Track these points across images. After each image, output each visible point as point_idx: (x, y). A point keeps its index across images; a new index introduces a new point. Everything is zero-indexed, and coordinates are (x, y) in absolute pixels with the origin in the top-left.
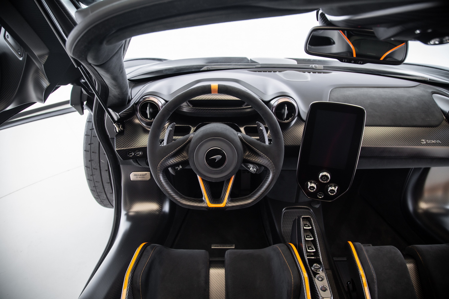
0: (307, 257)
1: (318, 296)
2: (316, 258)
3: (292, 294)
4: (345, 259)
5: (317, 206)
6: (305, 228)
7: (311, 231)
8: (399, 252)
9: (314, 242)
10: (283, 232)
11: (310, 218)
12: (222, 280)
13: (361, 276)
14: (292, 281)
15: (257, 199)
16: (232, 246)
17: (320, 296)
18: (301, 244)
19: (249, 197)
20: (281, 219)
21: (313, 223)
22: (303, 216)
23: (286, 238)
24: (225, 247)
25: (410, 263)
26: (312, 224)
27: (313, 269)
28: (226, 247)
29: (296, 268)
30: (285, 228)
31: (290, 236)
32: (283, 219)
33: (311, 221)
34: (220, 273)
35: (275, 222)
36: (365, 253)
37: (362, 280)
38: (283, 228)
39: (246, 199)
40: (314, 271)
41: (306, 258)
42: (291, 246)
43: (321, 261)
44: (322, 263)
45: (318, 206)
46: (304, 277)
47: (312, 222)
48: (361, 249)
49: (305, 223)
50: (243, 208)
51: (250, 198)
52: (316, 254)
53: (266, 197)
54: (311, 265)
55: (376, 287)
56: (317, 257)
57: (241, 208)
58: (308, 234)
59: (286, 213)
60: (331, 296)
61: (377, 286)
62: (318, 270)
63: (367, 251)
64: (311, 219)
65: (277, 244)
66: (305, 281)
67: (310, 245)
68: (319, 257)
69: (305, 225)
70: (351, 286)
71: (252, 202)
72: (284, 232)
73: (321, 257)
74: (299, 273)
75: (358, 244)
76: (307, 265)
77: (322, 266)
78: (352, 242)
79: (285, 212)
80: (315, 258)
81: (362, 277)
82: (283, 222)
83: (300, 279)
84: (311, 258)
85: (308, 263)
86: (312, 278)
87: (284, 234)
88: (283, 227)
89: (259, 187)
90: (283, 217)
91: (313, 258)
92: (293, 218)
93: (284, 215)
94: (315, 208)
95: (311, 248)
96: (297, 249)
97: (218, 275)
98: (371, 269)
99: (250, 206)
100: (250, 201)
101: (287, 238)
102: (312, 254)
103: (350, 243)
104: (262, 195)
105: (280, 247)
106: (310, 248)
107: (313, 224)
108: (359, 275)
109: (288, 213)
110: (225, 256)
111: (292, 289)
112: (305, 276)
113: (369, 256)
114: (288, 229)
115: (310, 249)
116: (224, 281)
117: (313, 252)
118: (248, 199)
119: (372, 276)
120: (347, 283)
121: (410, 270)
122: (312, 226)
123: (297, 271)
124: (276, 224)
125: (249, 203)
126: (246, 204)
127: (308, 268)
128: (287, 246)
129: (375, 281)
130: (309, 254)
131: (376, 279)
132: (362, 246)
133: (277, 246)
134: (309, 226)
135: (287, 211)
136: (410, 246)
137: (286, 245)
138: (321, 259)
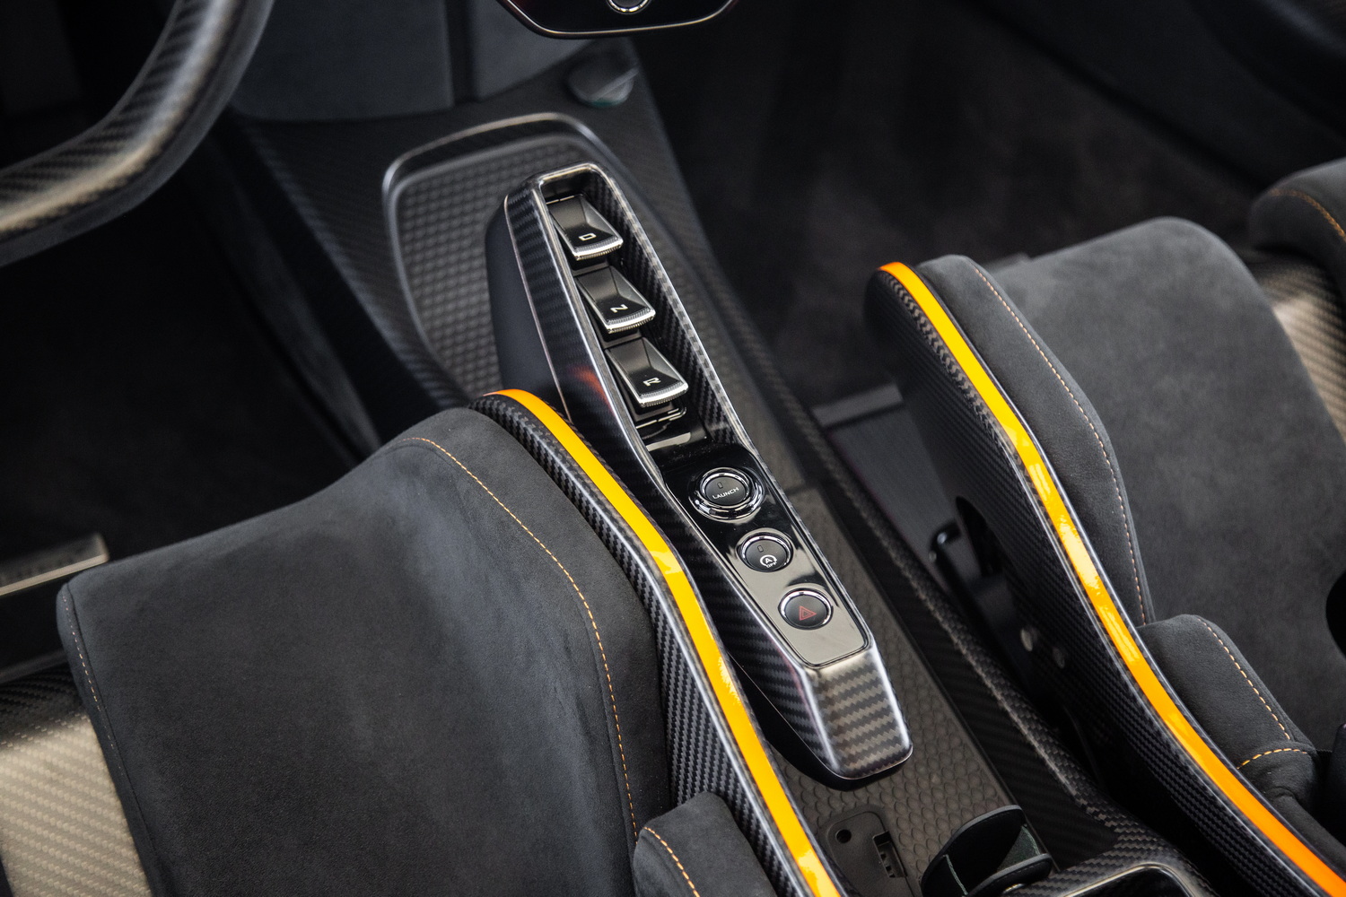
0: (647, 442)
1: (786, 668)
2: (708, 433)
3: (613, 713)
4: (890, 395)
5: (618, 91)
6: (579, 254)
7: (628, 262)
8: (1217, 248)
9: (663, 333)
10: (432, 341)
11: (597, 175)
12: (96, 801)
13: (1016, 456)
14: (588, 633)
15: (179, 129)
16: (81, 553)
17: (793, 662)
18: (586, 375)
19: (113, 131)
20: (388, 249)
21: (624, 204)
22: (546, 177)
23: (465, 373)
24: (30, 574)
25: (1291, 293)
26: (623, 214)
27: (704, 509)
28: (42, 570)
29: (591, 536)
30: (433, 306)
31: (483, 342)
32: (403, 244)
33: (610, 192)
34: (61, 764)
35: (355, 285)
36: (1008, 306)
37: (1029, 479)
38: (420, 309)
39: (94, 152)
40: (714, 517)
41: (642, 453)
42: (521, 407)
43: (746, 442)
44: (754, 452)
45: (620, 88)
46: (662, 581)
47: (617, 203)
48: (981, 292)
49: (572, 218)
50: (94, 225)
51: (124, 132)
52: (697, 405)
53: (227, 117)
54: (686, 491)
55: (1121, 496)
56: (714, 428)
57: (78, 233)
58: (608, 291)
59: (410, 201)
60: (865, 637)
61: (1124, 491)
62: (741, 507)
63: (1018, 297)
64: (604, 182)
65: (415, 422)
66: (674, 605)
67: (641, 363)
68: (726, 420)
69: (575, 235)
70: (963, 556)
71: (152, 163)
72: (437, 335)
73: (733, 418)
74: (621, 563)
75: (950, 264)
76: (659, 498)
77: (757, 470)
78: (912, 264)
79: (403, 196)
80: (700, 434)
81: (1022, 467)
82: (409, 268)
83: (642, 598)
84: (675, 447)
85: (660, 481)
86: (711, 566)
87: (443, 348)
88: (418, 301)
89: (165, 35)
90: (402, 232)
91: (684, 438)
92: (474, 223)
93: (401, 219)
94: (606, 108)
95: (656, 380)
96: (564, 417)
97: (51, 781)
98: (1066, 395)
99: (144, 196)
100: (129, 159)
101: (470, 366)
102: (672, 418)
103: (902, 273)
104: (211, 91)
105: (442, 435)
106: (647, 383)
107: (630, 215)
108: (1002, 456)
109: (429, 190)
110: (62, 633)
111: (607, 682)
112: (666, 574)
113: (1037, 324)
114: (457, 310)
115: (654, 388)
116: (113, 801)
117: (677, 402)
118: (115, 151)
119: (1082, 436)
120: (934, 546)
121: (1302, 342)
122: (624, 231)
123: (606, 554)
124: (366, 299)
125: (133, 179)
126: (105, 195)
127: (671, 512)
128: (491, 416)
129: (1112, 462)
130: (653, 423)
131: (1113, 454)
132: (980, 272)
133: (419, 436)
134: (602, 237)
135: (417, 184)
136: (1275, 192)
137: (483, 411)
138: (739, 430)
